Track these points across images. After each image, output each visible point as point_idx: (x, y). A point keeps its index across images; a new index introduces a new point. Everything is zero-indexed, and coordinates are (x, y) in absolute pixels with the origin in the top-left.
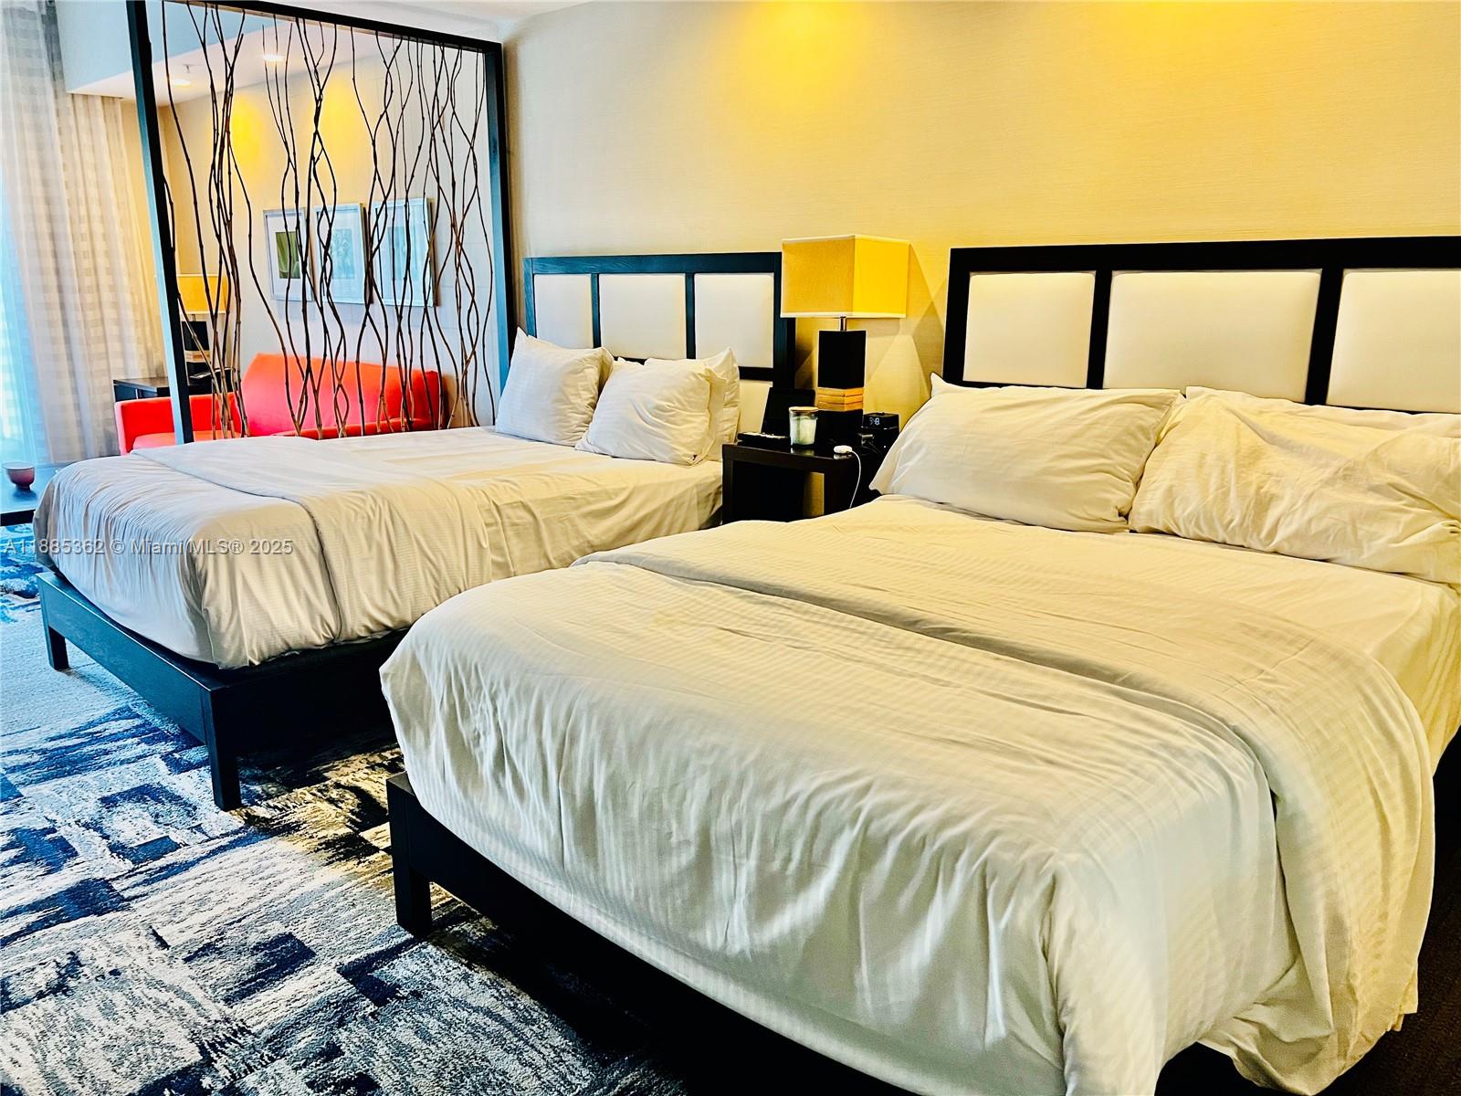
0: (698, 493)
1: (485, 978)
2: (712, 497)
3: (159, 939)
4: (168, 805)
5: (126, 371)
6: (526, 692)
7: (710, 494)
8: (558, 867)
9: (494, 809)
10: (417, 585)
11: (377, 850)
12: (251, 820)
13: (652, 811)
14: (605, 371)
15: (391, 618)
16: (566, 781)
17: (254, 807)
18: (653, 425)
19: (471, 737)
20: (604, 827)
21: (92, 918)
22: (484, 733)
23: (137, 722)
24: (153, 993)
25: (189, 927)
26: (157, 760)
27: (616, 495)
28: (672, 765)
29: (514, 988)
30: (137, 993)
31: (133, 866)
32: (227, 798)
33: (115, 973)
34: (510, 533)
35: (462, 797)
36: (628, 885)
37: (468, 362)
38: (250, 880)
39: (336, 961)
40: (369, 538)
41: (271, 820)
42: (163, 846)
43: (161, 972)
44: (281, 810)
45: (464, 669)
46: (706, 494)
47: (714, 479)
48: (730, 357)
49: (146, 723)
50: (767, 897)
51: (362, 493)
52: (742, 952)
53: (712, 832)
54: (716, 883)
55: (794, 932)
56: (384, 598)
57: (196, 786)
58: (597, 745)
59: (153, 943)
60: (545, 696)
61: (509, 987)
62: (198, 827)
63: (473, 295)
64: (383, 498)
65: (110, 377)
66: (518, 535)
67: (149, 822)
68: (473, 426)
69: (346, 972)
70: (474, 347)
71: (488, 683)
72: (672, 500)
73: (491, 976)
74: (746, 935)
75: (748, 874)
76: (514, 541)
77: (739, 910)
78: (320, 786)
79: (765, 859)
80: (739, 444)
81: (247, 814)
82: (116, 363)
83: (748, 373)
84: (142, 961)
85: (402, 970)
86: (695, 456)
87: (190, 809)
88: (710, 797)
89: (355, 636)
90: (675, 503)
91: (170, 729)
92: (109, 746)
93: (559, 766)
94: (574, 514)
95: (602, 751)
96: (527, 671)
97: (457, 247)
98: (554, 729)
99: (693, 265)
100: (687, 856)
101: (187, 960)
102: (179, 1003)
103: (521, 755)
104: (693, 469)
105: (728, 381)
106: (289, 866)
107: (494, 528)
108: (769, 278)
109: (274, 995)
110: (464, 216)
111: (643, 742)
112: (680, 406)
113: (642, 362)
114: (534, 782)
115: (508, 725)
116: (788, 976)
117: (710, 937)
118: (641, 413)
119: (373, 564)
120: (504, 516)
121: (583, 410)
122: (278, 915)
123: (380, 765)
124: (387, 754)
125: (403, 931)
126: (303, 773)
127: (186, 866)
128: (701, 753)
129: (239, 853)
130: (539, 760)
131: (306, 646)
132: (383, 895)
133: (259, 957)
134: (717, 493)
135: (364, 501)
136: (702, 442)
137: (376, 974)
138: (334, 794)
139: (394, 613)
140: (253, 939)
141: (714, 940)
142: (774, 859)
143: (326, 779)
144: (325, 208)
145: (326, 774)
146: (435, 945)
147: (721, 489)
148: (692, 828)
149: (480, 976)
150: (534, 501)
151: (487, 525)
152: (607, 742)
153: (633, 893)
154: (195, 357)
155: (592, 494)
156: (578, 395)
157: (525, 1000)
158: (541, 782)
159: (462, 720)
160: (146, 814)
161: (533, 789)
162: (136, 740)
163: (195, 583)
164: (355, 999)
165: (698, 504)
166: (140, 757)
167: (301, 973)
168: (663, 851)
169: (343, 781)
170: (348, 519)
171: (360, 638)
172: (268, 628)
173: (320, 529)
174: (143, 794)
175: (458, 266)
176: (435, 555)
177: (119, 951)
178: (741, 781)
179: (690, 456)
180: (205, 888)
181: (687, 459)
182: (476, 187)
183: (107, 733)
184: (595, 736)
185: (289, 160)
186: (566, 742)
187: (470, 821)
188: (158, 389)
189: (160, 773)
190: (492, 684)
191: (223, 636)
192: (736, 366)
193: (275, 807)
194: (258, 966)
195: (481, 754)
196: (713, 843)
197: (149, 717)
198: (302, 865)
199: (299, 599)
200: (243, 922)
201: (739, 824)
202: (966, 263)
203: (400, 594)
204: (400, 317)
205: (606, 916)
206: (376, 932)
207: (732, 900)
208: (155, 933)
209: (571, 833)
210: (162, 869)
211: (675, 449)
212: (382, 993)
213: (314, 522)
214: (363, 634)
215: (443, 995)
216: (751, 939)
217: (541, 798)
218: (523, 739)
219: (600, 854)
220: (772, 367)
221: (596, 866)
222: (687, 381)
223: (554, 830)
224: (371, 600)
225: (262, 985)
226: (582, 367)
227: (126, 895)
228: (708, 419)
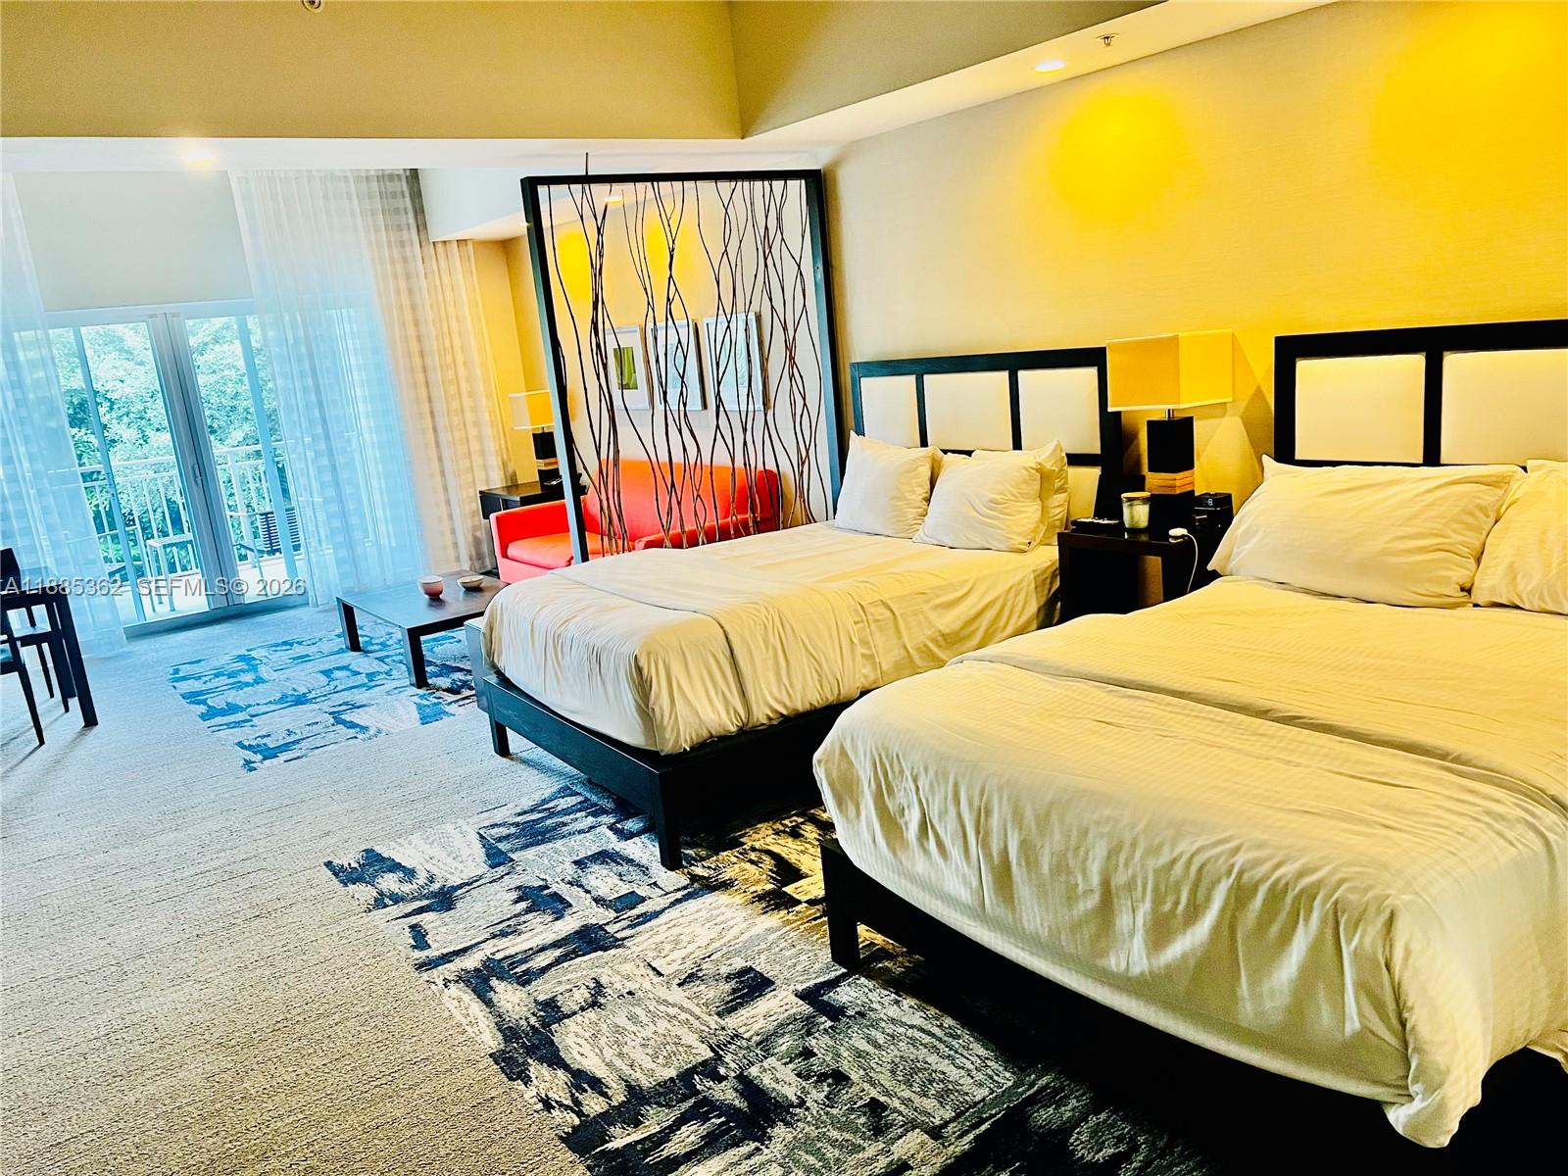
0: (1035, 578)
1: (912, 1004)
2: (1048, 581)
3: (654, 969)
4: (626, 867)
5: (487, 481)
6: (942, 776)
7: (1046, 578)
8: (979, 913)
9: (920, 866)
10: (804, 679)
11: (799, 902)
12: (694, 878)
13: (1060, 867)
14: (936, 470)
15: (785, 707)
16: (984, 843)
17: (693, 868)
18: (987, 517)
19: (896, 808)
20: (1019, 880)
21: (600, 953)
22: (908, 807)
23: (580, 799)
24: (662, 1008)
25: (673, 961)
26: (604, 829)
27: (961, 586)
28: (1074, 833)
29: (937, 1011)
30: (652, 1008)
31: (615, 915)
32: (672, 861)
33: (630, 993)
34: (874, 628)
35: (892, 857)
36: (1042, 925)
37: (803, 463)
38: (708, 925)
39: (792, 988)
40: (766, 642)
41: (709, 878)
42: (632, 900)
43: (662, 992)
44: (714, 870)
45: (887, 756)
46: (1044, 577)
47: (1049, 563)
48: (1058, 447)
49: (586, 800)
50: (1161, 931)
51: (756, 603)
52: (1142, 974)
53: (1113, 884)
54: (1118, 922)
55: (1185, 956)
56: (780, 692)
57: (645, 850)
58: (1009, 818)
59: (651, 973)
60: (960, 779)
61: (932, 1011)
62: (655, 884)
63: (804, 399)
64: (773, 608)
65: (475, 490)
66: (881, 630)
67: (616, 880)
68: (811, 523)
69: (803, 996)
70: (807, 451)
71: (910, 768)
72: (1011, 588)
73: (917, 1002)
74: (1145, 960)
75: (1145, 914)
76: (877, 635)
77: (1138, 943)
78: (740, 849)
79: (1158, 900)
80: (1073, 530)
81: (689, 873)
82: (480, 475)
83: (1075, 460)
84: (647, 985)
85: (844, 995)
86: (1030, 543)
87: (645, 870)
88: (1109, 857)
89: (758, 724)
90: (1014, 589)
91: (608, 804)
92: (565, 819)
93: (978, 833)
94: (925, 607)
95: (1013, 822)
96: (942, 759)
97: (790, 360)
98: (971, 804)
99: (1014, 363)
100: (1093, 901)
101: (680, 985)
102: (684, 1016)
103: (943, 824)
104: (1028, 555)
105: (1057, 469)
106: (735, 915)
107: (861, 625)
108: (1092, 373)
109: (752, 1013)
110: (795, 331)
111: (1048, 815)
112: (1011, 498)
113: (969, 453)
114: (956, 843)
115: (930, 801)
116: (1181, 988)
117: (1115, 962)
118: (976, 506)
119: (771, 663)
120: (868, 614)
121: (918, 504)
122: (738, 953)
123: (784, 832)
124: (786, 822)
125: (838, 967)
126: (723, 840)
127: (656, 914)
128: (1098, 823)
129: (692, 905)
130: (959, 828)
131: (723, 733)
132: (815, 938)
133: (733, 984)
134: (1054, 576)
135: (759, 611)
136: (1035, 530)
137: (825, 998)
138: (753, 856)
139: (788, 703)
140: (724, 970)
141: (1118, 965)
142: (1165, 902)
143: (743, 844)
144: (679, 342)
145: (741, 840)
146: (866, 977)
147: (1058, 572)
148: (1095, 880)
149: (908, 1002)
150: (891, 599)
151: (856, 623)
152: (1017, 816)
153: (1047, 930)
154: (546, 465)
155: (940, 588)
156: (914, 492)
157: (948, 1021)
158: (962, 845)
159: (889, 797)
160: (611, 874)
161: (955, 851)
162: (583, 814)
163: (642, 687)
164: (814, 1017)
165: (1036, 588)
166: (591, 828)
167: (768, 996)
168: (1071, 897)
169: (757, 845)
170: (750, 628)
171: (763, 724)
172: (697, 721)
173: (730, 637)
174: (604, 857)
175: (792, 377)
176: (816, 651)
177: (628, 978)
178: (1134, 845)
179: (1024, 544)
180: (676, 931)
181: (1022, 547)
182: (804, 305)
183: (559, 808)
184: (1007, 809)
185: (649, 303)
186: (982, 814)
187: (899, 875)
188: (521, 498)
189: (613, 843)
190: (913, 768)
191: (665, 729)
192: (1064, 454)
193: (709, 868)
194: (734, 991)
195: (906, 824)
196: (1114, 891)
197: (588, 795)
198: (744, 914)
199: (717, 694)
200: (712, 958)
201: (1134, 877)
202: (1291, 350)
203: (791, 686)
204: (745, 430)
205: (1023, 949)
206: (817, 966)
207: (1132, 934)
208: (650, 965)
209: (991, 884)
210: (638, 917)
211: (1010, 538)
212: (836, 1013)
213: (725, 631)
214: (765, 722)
215: (882, 1016)
216: (1150, 963)
217: (963, 857)
218: (943, 814)
219: (1016, 901)
220: (1099, 452)
221: (1014, 909)
222: (1019, 474)
223: (975, 883)
224: (771, 693)
225: (741, 1004)
226: (914, 466)
227: (619, 936)
228: (1040, 508)
